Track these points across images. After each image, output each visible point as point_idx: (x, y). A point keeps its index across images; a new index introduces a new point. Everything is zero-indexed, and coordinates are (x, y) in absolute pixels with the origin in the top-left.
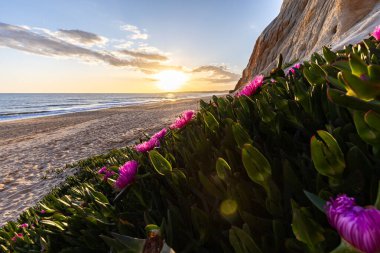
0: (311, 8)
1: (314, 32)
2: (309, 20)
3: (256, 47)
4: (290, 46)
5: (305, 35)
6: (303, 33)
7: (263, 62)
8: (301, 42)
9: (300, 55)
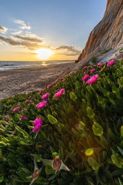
0: (120, 16)
2: (119, 24)
3: (90, 37)
4: (108, 38)
5: (116, 33)
6: (115, 31)
7: (93, 46)
8: (113, 36)
9: (112, 43)
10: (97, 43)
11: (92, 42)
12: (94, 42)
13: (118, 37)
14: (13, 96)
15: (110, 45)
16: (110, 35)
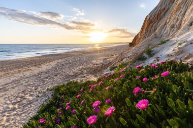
0: (178, 3)
1: (180, 18)
2: (177, 10)
3: (145, 21)
4: (165, 25)
5: (174, 19)
6: (173, 18)
7: (149, 31)
8: (171, 23)
9: (171, 30)
10: (153, 28)
11: (148, 27)
12: (150, 27)
13: (177, 24)
14: (66, 83)
15: (167, 32)
16: (167, 21)
